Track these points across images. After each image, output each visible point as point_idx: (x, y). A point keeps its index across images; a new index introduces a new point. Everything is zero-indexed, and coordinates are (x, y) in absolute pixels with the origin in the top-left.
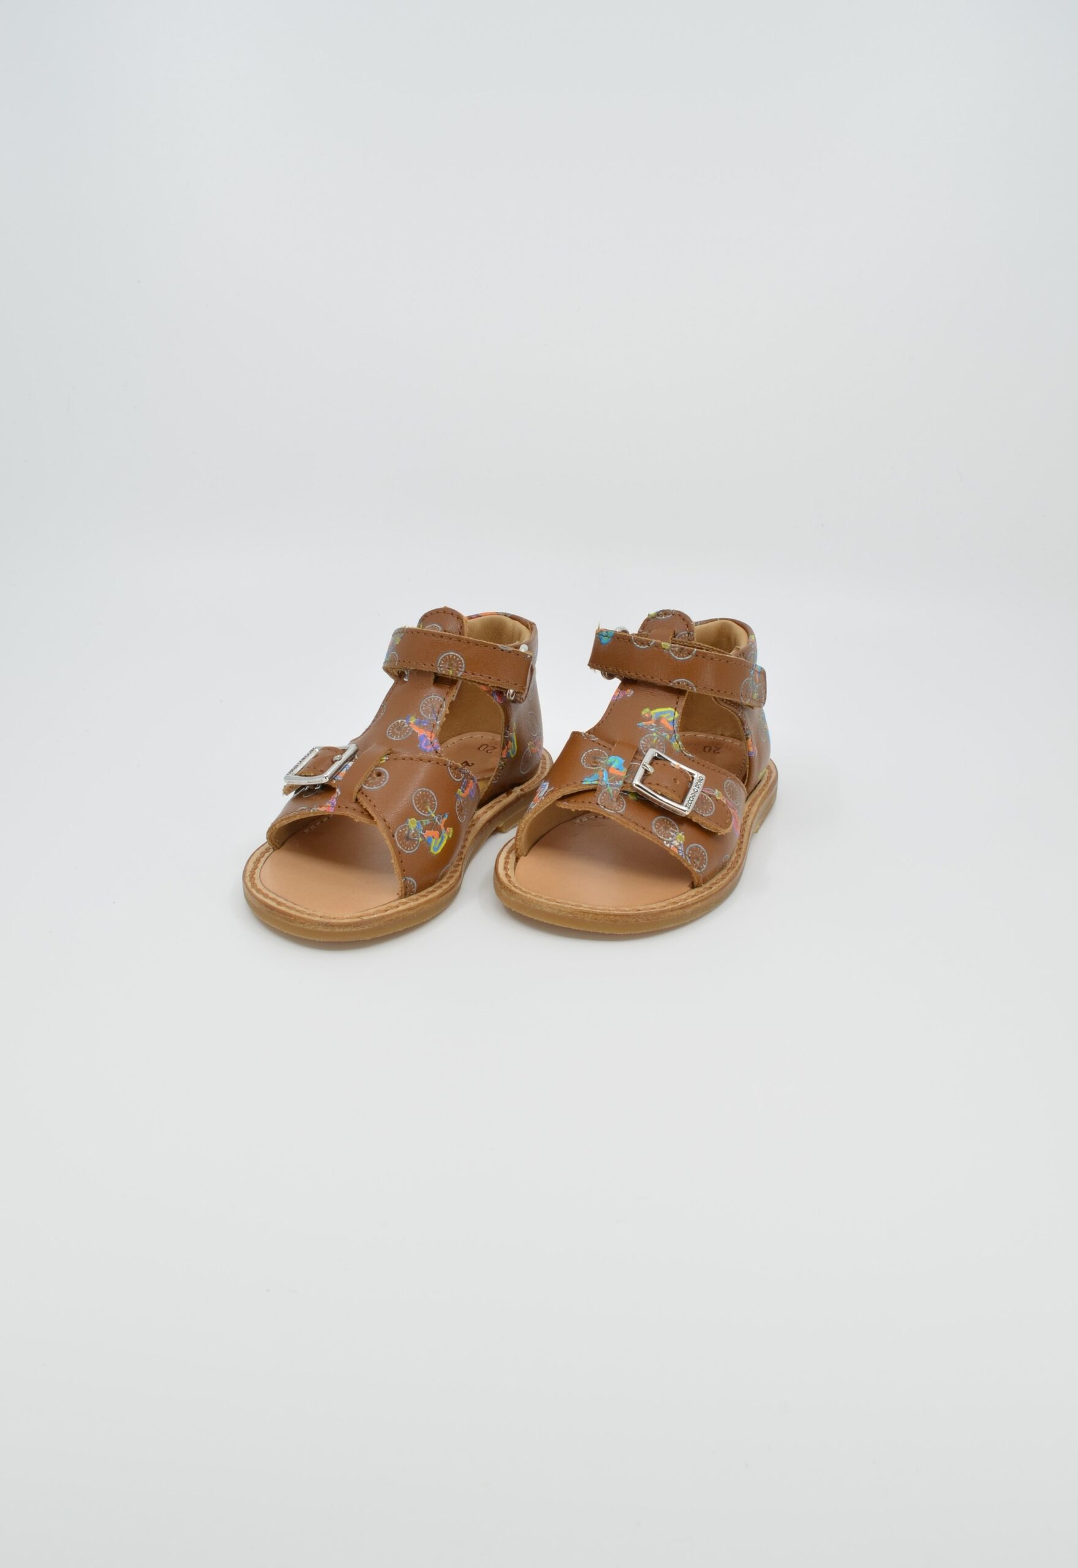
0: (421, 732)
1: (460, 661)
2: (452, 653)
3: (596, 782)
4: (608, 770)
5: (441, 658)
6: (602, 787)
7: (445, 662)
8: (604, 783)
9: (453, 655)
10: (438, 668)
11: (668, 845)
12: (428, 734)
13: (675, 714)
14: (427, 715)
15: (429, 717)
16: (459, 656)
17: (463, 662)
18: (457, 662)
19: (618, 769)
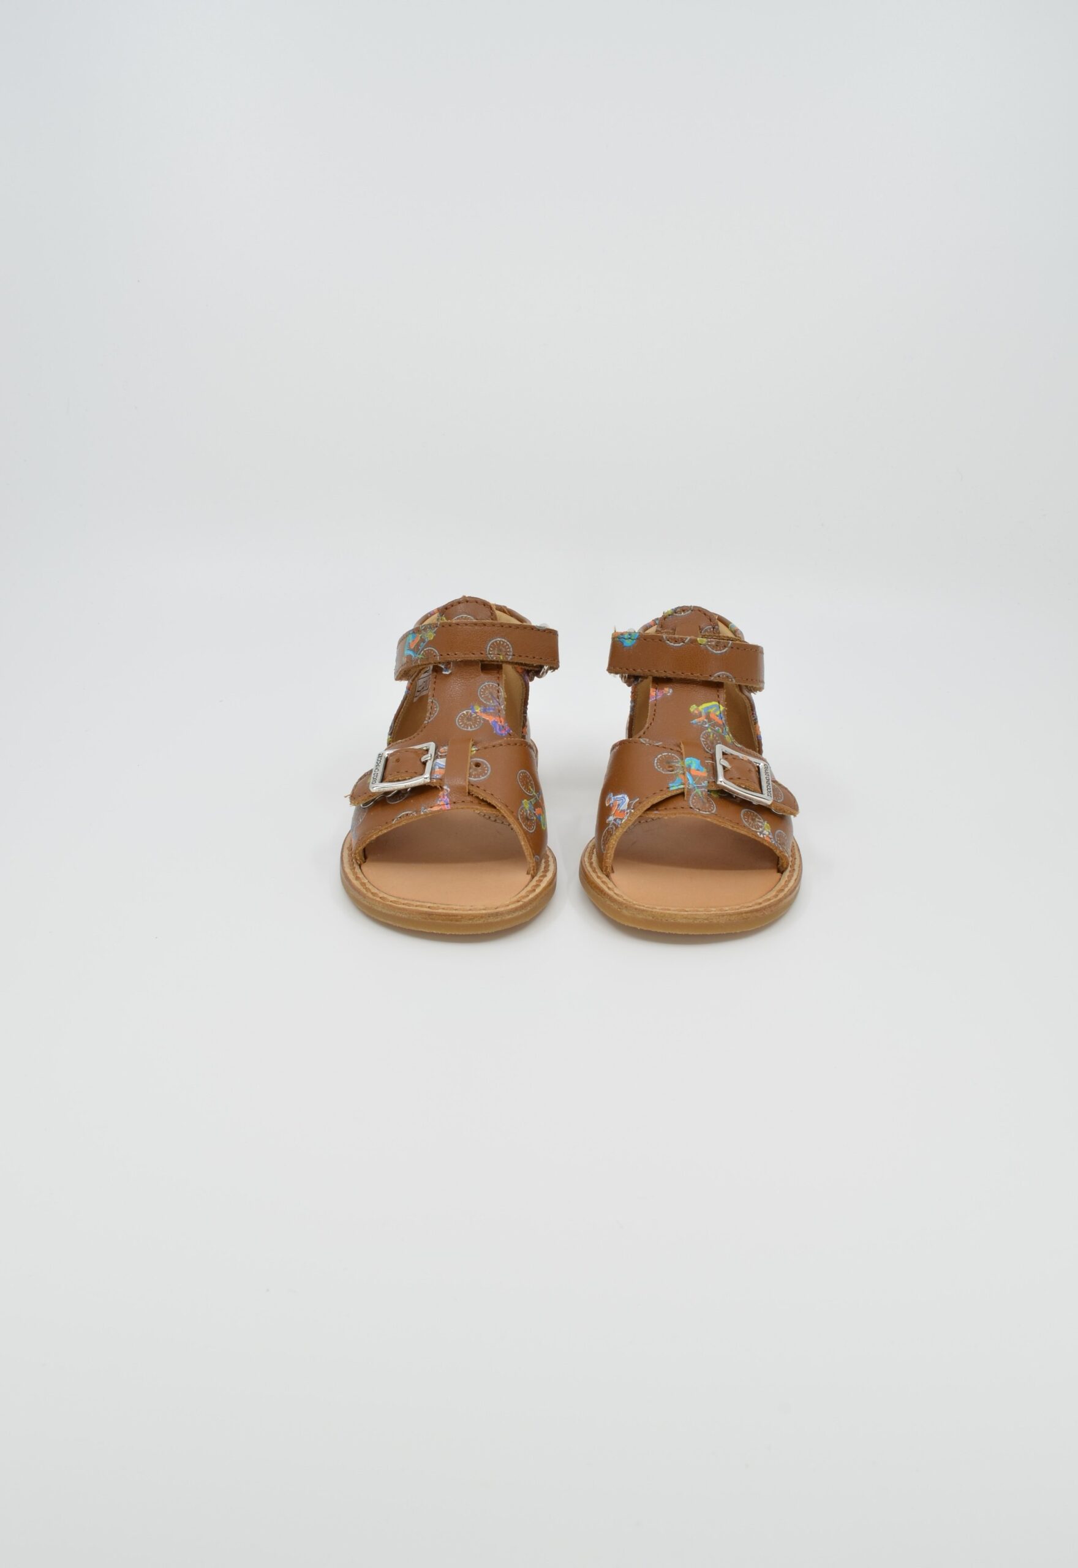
0: (491, 719)
1: (507, 645)
2: (499, 639)
3: (682, 786)
4: (689, 772)
5: (489, 645)
6: (690, 791)
7: (494, 649)
8: (691, 787)
9: (500, 641)
10: (489, 656)
11: (762, 836)
12: (497, 719)
13: (719, 707)
14: (490, 702)
15: (491, 703)
16: (506, 641)
17: (510, 646)
18: (504, 647)
19: (698, 770)
